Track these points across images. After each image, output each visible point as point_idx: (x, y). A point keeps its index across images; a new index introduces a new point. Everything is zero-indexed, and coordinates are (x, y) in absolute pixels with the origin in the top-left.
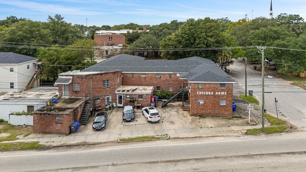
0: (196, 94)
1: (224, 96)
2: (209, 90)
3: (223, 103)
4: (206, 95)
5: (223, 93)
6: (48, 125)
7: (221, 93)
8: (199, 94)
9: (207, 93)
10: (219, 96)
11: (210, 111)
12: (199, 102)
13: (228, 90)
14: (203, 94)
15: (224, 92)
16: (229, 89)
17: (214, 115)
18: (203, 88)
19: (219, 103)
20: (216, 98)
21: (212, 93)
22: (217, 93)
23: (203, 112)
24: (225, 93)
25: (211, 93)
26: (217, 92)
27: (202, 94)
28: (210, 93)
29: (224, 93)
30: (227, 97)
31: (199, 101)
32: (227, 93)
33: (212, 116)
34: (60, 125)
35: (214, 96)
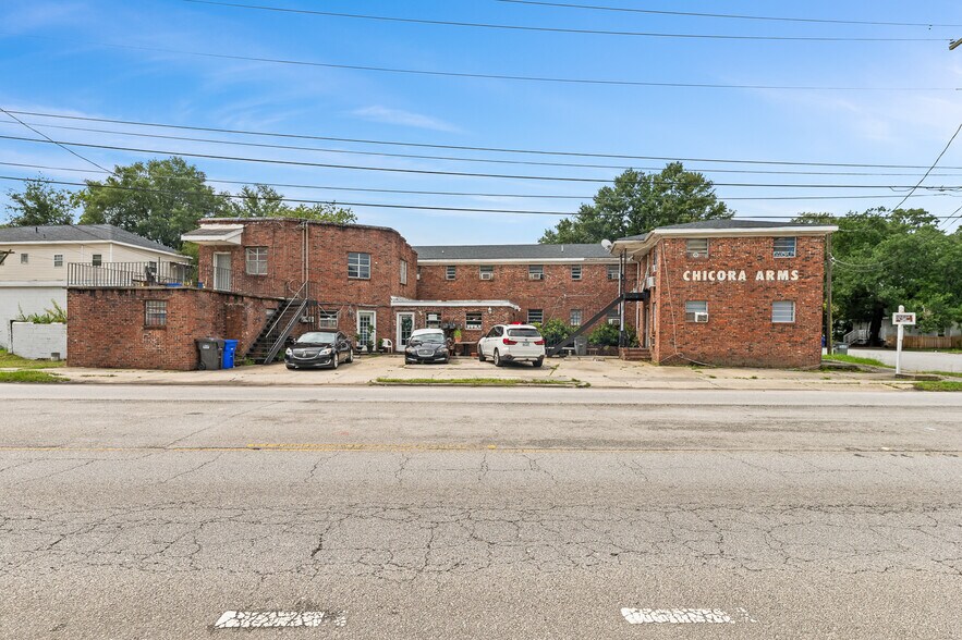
0: (681, 279)
1: (787, 285)
2: (731, 264)
3: (783, 314)
4: (717, 282)
5: (783, 275)
6: (117, 337)
7: (775, 276)
8: (691, 280)
9: (721, 276)
10: (767, 287)
11: (734, 345)
12: (688, 311)
13: (804, 263)
14: (705, 279)
15: (790, 268)
16: (806, 259)
17: (748, 361)
18: (707, 256)
19: (766, 315)
20: (755, 294)
21: (743, 276)
22: (760, 276)
23: (706, 349)
24: (794, 273)
25: (737, 276)
26: (760, 273)
27: (702, 281)
28: (732, 275)
29: (790, 275)
30: (800, 290)
31: (689, 308)
32: (801, 273)
33: (740, 363)
34: (158, 334)
35: (751, 287)
